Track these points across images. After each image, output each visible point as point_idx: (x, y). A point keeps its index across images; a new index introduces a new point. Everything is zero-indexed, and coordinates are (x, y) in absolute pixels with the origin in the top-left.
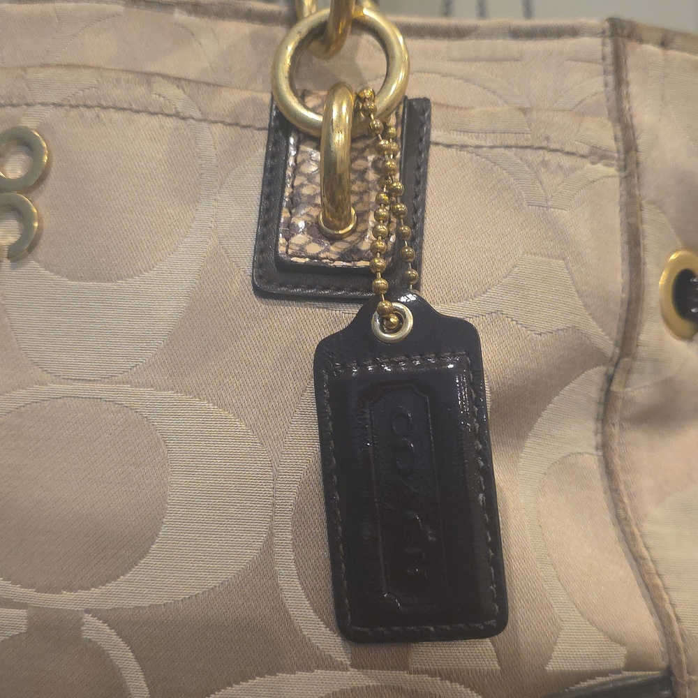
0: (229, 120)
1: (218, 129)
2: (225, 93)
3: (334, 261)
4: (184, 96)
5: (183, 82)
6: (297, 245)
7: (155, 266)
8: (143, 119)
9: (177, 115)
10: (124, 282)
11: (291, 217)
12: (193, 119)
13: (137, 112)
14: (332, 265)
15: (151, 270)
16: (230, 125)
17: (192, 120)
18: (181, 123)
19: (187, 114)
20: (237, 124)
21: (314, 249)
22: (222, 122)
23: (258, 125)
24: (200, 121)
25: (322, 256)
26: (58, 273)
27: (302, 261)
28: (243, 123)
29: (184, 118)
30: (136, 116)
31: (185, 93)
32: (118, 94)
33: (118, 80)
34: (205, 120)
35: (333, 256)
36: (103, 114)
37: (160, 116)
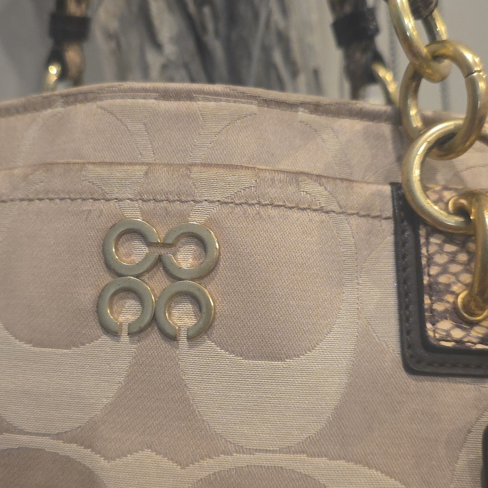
0: (362, 213)
1: (354, 220)
2: (357, 187)
3: (475, 344)
4: (326, 192)
5: (323, 180)
6: (443, 330)
7: (316, 345)
8: (295, 214)
9: (321, 210)
10: (291, 361)
11: (432, 304)
12: (334, 212)
13: (291, 208)
14: (474, 348)
15: (313, 349)
16: (364, 216)
17: (333, 214)
18: (324, 216)
19: (329, 209)
20: (368, 216)
21: (457, 334)
22: (357, 214)
23: (384, 216)
24: (339, 213)
25: (466, 340)
26: (232, 352)
27: (449, 344)
28: (373, 214)
29: (327, 212)
30: (289, 212)
31: (326, 190)
32: (273, 192)
33: (273, 180)
34: (342, 213)
35: (475, 340)
36: (262, 210)
37: (308, 211)
